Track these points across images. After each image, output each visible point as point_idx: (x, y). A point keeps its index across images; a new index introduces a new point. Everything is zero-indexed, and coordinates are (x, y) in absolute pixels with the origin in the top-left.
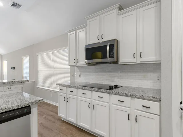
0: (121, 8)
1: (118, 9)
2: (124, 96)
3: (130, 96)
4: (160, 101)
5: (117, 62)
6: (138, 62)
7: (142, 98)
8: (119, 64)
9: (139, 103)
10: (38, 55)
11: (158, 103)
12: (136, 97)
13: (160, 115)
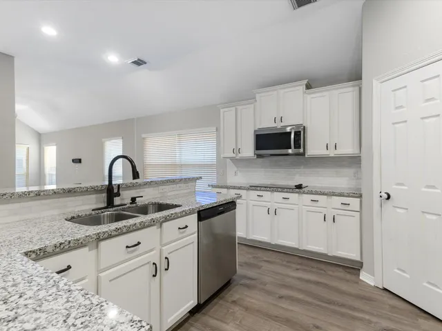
0: (308, 87)
1: (305, 86)
2: (320, 194)
3: (326, 194)
4: (360, 196)
5: (303, 154)
6: (332, 155)
7: (341, 195)
8: (306, 156)
9: (337, 201)
10: (144, 138)
11: (359, 199)
12: (334, 194)
13: (360, 211)
